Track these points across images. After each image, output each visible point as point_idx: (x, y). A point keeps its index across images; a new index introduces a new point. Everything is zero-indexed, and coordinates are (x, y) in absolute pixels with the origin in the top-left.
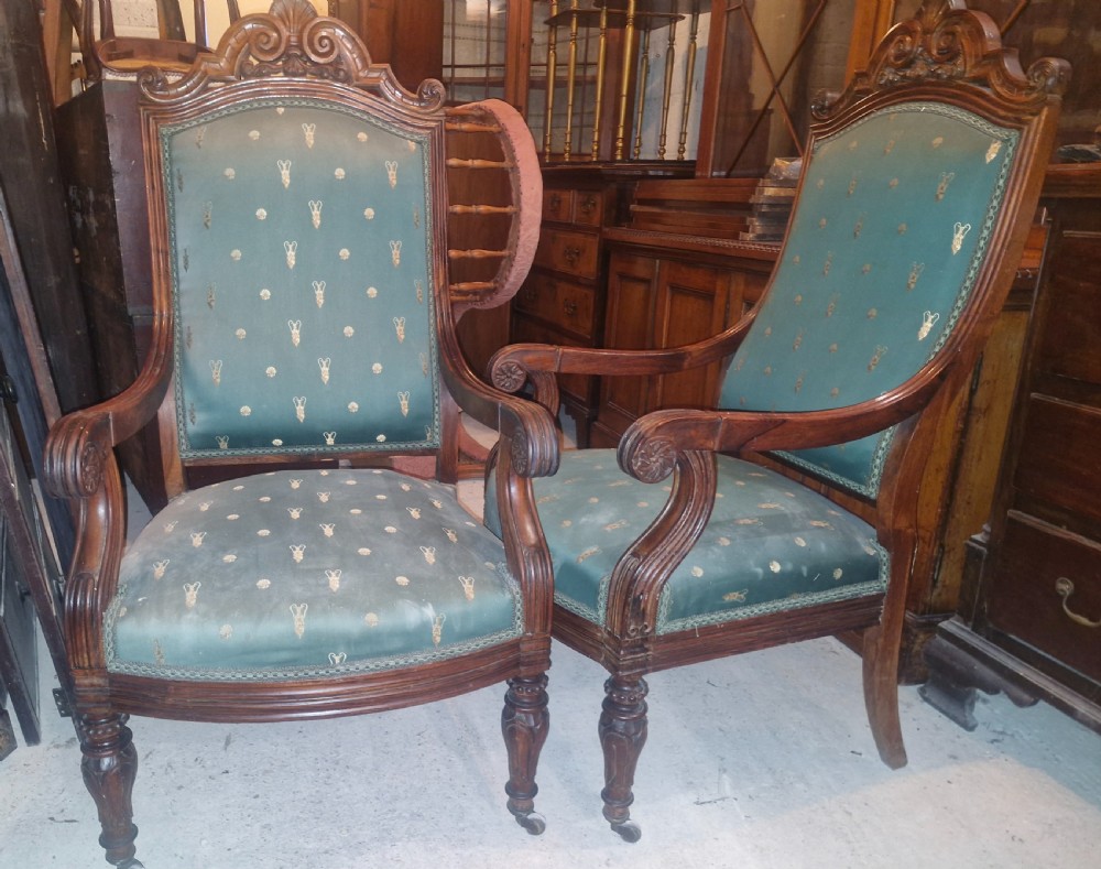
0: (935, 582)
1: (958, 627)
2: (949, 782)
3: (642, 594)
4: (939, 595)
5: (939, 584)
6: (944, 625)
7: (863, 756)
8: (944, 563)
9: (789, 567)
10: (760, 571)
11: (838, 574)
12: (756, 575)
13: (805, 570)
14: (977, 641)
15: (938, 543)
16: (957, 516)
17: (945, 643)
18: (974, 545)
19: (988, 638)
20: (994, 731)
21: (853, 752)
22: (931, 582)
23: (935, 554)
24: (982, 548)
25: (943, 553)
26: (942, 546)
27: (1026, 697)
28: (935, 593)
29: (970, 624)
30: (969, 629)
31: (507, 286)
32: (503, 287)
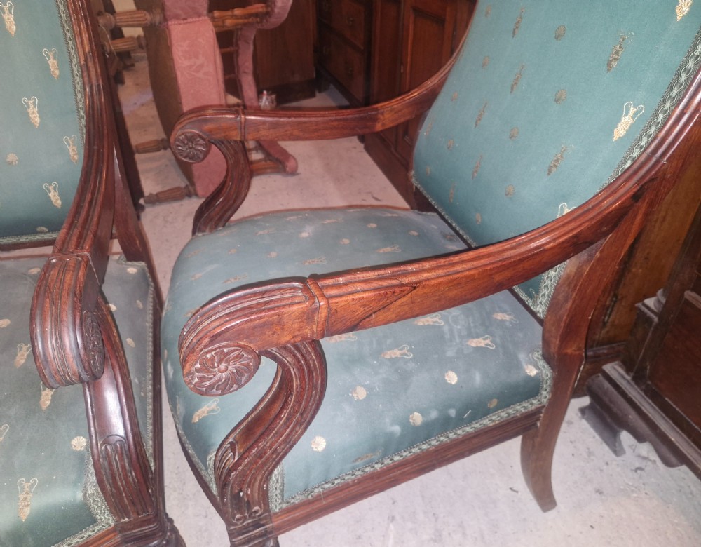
0: (605, 324)
1: (620, 374)
2: (592, 527)
3: (241, 491)
4: (608, 332)
5: (608, 325)
6: (608, 368)
7: (519, 493)
8: (615, 309)
9: (434, 415)
10: (397, 429)
11: (494, 402)
12: (392, 434)
13: (452, 412)
14: (635, 393)
15: (612, 293)
16: (634, 270)
17: (607, 385)
18: (646, 310)
19: (646, 392)
20: (639, 456)
21: (511, 489)
22: (601, 324)
23: (608, 303)
24: (653, 316)
25: (615, 302)
26: (615, 295)
27: (673, 459)
28: (604, 332)
29: (632, 374)
30: (629, 378)
31: (276, 10)
32: (273, 11)
